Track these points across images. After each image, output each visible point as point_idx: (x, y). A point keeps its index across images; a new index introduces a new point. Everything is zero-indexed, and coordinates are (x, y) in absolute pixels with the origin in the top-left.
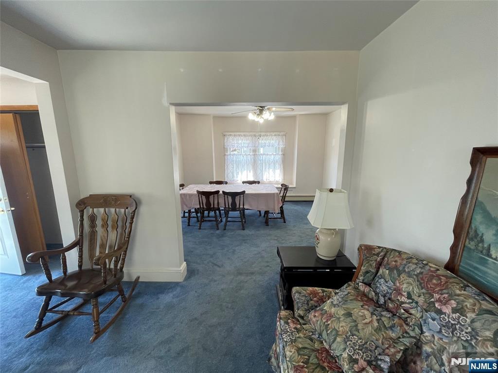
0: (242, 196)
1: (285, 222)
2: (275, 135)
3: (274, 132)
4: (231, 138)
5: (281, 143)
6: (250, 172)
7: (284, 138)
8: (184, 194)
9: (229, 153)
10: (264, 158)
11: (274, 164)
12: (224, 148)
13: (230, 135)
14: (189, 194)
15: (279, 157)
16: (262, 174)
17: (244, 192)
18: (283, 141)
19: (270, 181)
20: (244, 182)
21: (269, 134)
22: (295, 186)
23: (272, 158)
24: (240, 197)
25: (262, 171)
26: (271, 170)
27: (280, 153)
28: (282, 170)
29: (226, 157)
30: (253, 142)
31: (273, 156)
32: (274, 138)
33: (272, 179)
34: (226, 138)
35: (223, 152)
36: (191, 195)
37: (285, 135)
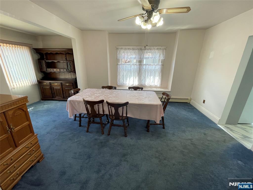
0: (125, 107)
1: (164, 128)
2: (157, 49)
3: (156, 46)
4: (122, 51)
5: (162, 56)
6: (136, 78)
7: (165, 51)
8: (73, 101)
9: (120, 63)
10: (147, 68)
11: (155, 73)
12: (117, 59)
13: (122, 48)
14: (77, 101)
15: (158, 67)
16: (145, 80)
17: (128, 102)
18: (163, 54)
19: (151, 85)
20: (130, 88)
21: (152, 48)
22: (170, 90)
23: (154, 68)
24: (123, 108)
25: (145, 78)
26: (152, 77)
27: (160, 64)
28: (160, 78)
29: (118, 66)
30: (139, 55)
31: (154, 66)
32: (157, 51)
33: (152, 84)
34: (118, 51)
35: (116, 62)
36: (79, 102)
37: (166, 49)
